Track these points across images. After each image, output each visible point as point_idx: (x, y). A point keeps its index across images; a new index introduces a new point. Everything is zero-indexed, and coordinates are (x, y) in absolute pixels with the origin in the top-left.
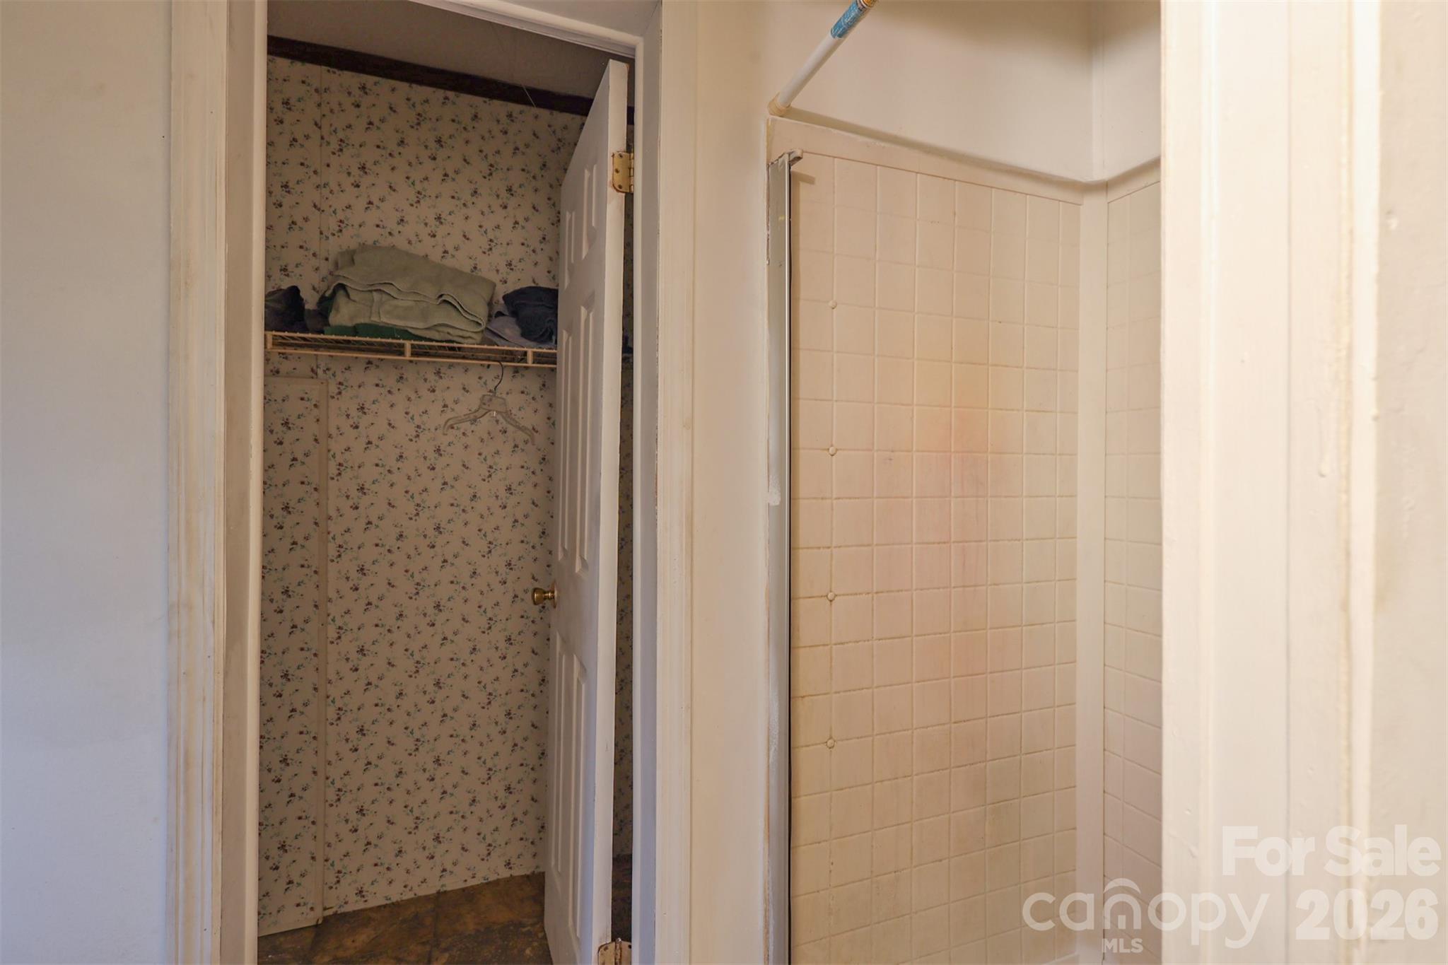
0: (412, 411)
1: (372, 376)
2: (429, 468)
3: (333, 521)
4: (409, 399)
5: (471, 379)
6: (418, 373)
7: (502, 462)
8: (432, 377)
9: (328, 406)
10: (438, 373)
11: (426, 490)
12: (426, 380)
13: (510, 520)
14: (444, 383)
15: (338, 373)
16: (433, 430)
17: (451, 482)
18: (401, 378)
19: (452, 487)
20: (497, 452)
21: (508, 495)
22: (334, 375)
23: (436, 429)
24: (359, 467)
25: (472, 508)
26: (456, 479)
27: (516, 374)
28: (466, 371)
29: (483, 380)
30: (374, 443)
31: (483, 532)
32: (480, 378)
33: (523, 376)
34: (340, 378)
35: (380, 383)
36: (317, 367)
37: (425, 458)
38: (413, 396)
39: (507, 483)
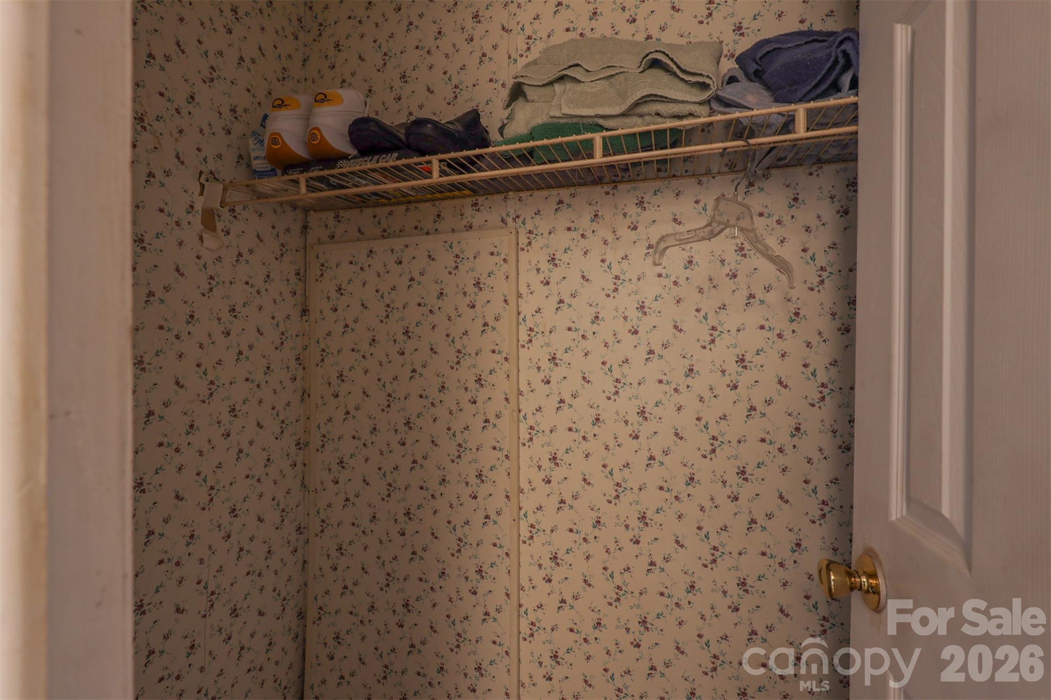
0: (610, 258)
1: (563, 221)
2: (630, 331)
3: (525, 397)
4: (605, 243)
5: (684, 206)
6: (616, 207)
7: (731, 320)
8: (632, 210)
9: (518, 261)
10: (641, 203)
11: (626, 361)
12: (625, 215)
13: (743, 407)
14: (647, 216)
15: (528, 221)
16: (634, 280)
17: (658, 350)
18: (596, 216)
19: (661, 357)
20: (723, 307)
21: (740, 369)
22: (524, 223)
23: (639, 279)
24: (551, 332)
25: (688, 387)
26: (665, 346)
27: (751, 189)
28: (677, 195)
29: (702, 204)
30: (566, 301)
31: (703, 422)
32: (697, 202)
33: (761, 189)
34: (529, 226)
35: (572, 225)
36: (508, 215)
37: (625, 318)
38: (610, 238)
39: (738, 351)
